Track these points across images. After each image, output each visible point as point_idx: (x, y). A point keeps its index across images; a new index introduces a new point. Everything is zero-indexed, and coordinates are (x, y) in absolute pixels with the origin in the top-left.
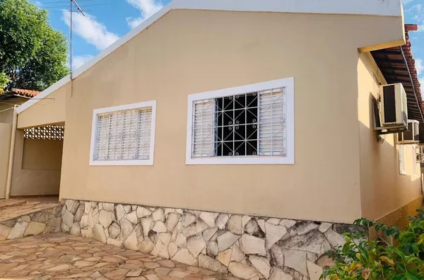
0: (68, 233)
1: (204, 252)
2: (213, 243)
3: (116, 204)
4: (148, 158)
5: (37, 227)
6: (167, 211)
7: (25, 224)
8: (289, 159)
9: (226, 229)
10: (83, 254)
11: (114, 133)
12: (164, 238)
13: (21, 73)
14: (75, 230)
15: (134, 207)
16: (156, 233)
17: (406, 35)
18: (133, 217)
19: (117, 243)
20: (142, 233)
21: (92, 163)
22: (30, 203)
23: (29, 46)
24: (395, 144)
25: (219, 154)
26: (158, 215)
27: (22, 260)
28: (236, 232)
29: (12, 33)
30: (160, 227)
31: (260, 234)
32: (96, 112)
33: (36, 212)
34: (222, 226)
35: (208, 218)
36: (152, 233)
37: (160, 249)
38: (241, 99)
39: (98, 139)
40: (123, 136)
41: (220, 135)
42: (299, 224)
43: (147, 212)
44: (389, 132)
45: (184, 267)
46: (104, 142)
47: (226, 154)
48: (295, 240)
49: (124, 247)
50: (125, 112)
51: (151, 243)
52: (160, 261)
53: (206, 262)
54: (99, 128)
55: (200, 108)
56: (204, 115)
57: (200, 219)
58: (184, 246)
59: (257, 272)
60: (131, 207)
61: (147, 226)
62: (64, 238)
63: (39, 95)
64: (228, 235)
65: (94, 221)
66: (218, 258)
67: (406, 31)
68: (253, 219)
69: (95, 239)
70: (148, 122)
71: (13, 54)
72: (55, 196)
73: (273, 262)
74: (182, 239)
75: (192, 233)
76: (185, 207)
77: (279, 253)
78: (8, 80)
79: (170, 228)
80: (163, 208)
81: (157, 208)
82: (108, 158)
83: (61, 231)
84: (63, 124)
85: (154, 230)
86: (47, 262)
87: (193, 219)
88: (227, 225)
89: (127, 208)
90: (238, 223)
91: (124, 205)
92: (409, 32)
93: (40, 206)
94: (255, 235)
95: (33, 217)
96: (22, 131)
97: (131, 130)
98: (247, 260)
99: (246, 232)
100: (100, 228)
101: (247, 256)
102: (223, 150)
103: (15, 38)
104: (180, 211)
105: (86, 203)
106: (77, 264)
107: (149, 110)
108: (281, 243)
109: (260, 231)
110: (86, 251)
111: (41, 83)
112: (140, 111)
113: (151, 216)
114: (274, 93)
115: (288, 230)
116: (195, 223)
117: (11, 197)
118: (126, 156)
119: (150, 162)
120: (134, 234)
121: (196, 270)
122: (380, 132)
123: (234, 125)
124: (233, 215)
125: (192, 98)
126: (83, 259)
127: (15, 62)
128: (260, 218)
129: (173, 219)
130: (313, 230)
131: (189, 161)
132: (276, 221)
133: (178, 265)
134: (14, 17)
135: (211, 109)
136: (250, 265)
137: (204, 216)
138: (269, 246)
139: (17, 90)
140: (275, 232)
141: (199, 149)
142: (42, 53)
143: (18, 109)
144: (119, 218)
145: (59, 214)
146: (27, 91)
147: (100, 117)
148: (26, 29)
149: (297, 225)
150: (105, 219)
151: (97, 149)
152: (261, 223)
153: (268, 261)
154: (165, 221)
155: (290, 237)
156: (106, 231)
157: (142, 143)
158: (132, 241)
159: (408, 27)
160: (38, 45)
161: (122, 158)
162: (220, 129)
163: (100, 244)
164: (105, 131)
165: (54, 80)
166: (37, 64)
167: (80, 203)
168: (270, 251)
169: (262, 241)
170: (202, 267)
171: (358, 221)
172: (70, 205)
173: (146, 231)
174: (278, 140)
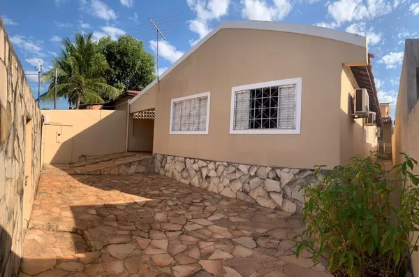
0: (158, 173)
1: (241, 190)
2: (246, 185)
3: (185, 158)
4: (205, 130)
5: (142, 169)
6: (217, 163)
7: (135, 166)
8: (297, 131)
9: (256, 175)
10: (167, 187)
11: (184, 114)
12: (215, 181)
13: (130, 82)
14: (162, 172)
15: (196, 161)
16: (210, 177)
17: (369, 60)
18: (196, 166)
19: (187, 182)
20: (202, 177)
21: (171, 133)
22: (138, 155)
23: (134, 65)
24: (363, 125)
25: (252, 127)
26: (211, 166)
27: (135, 185)
28: (261, 177)
29: (125, 59)
30: (212, 173)
31: (277, 178)
32: (173, 101)
33: (141, 160)
34: (252, 174)
35: (244, 169)
36: (207, 177)
37: (213, 188)
38: (267, 91)
39: (174, 118)
40: (190, 115)
41: (253, 115)
42: (302, 171)
43: (204, 164)
44: (359, 117)
45: (228, 199)
46: (177, 120)
47: (256, 127)
48: (299, 182)
49: (190, 184)
50: (190, 101)
51: (207, 183)
52: (212, 194)
53: (241, 196)
54: (175, 111)
55: (240, 96)
56: (242, 101)
57: (238, 170)
58: (228, 186)
59: (274, 202)
60: (195, 160)
61: (204, 172)
62: (156, 176)
63: (140, 93)
64: (256, 179)
65: (173, 168)
66: (250, 194)
67: (369, 58)
68: (273, 169)
69: (173, 179)
70: (205, 106)
71: (126, 71)
72: (150, 152)
73: (285, 196)
74: (227, 181)
75: (233, 178)
76: (229, 161)
77: (288, 191)
78: (124, 87)
79: (219, 174)
80: (215, 162)
81: (211, 161)
82: (180, 130)
83: (154, 172)
84: (153, 109)
85: (209, 175)
86: (148, 188)
87: (234, 169)
88: (255, 173)
89: (192, 161)
90: (263, 172)
91: (191, 159)
92: (371, 59)
93: (143, 157)
94: (274, 179)
95: (140, 162)
96: (132, 114)
97: (194, 112)
98: (269, 195)
99: (268, 178)
100: (176, 172)
101: (269, 192)
102: (254, 125)
103: (126, 62)
104: (226, 164)
105: (168, 157)
106: (163, 191)
107: (206, 98)
108: (290, 184)
109: (277, 176)
110: (168, 185)
111: (140, 87)
112: (200, 100)
113: (207, 166)
114: (289, 88)
115: (295, 175)
116: (235, 171)
117: (128, 151)
118: (191, 128)
119: (206, 132)
120: (197, 177)
121: (235, 201)
122: (354, 117)
123: (262, 108)
124: (260, 166)
125: (234, 89)
126: (166, 189)
127: (127, 76)
128: (278, 168)
129: (221, 169)
130: (309, 175)
131: (232, 132)
132: (287, 170)
133: (223, 198)
134: (126, 49)
135: (248, 97)
136: (270, 198)
137: (241, 167)
138: (283, 186)
139: (129, 91)
140: (286, 177)
141: (238, 125)
142: (141, 68)
143: (130, 102)
144: (188, 167)
145: (153, 163)
146: (134, 92)
147: (175, 104)
148: (132, 55)
149: (300, 172)
150: (179, 167)
151: (174, 124)
152: (278, 171)
153: (281, 195)
154: (216, 170)
155: (296, 180)
156: (180, 174)
157: (201, 120)
158: (195, 181)
159: (370, 56)
160: (139, 63)
161: (188, 130)
162: (253, 111)
163: (176, 182)
164: (178, 114)
165: (148, 84)
166: (139, 75)
167: (164, 157)
168: (283, 189)
169: (279, 183)
170: (239, 200)
171: (336, 167)
172: (159, 158)
173: (204, 175)
174: (290, 119)
